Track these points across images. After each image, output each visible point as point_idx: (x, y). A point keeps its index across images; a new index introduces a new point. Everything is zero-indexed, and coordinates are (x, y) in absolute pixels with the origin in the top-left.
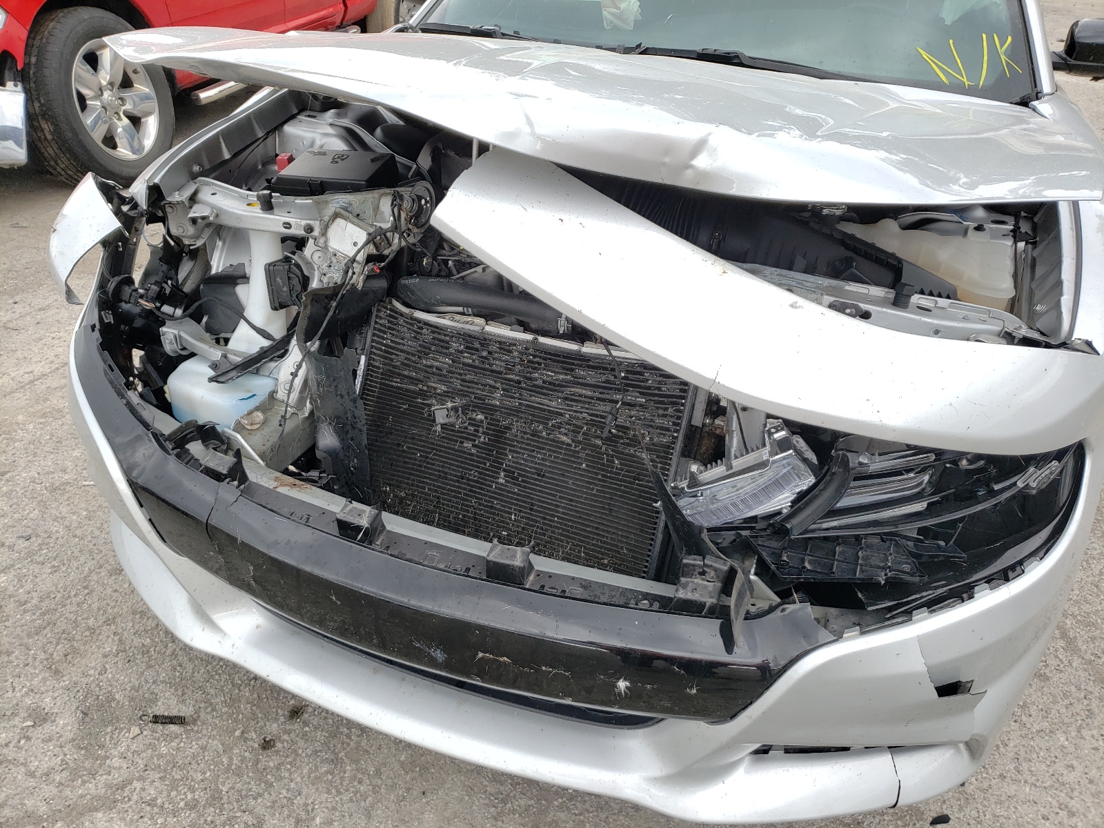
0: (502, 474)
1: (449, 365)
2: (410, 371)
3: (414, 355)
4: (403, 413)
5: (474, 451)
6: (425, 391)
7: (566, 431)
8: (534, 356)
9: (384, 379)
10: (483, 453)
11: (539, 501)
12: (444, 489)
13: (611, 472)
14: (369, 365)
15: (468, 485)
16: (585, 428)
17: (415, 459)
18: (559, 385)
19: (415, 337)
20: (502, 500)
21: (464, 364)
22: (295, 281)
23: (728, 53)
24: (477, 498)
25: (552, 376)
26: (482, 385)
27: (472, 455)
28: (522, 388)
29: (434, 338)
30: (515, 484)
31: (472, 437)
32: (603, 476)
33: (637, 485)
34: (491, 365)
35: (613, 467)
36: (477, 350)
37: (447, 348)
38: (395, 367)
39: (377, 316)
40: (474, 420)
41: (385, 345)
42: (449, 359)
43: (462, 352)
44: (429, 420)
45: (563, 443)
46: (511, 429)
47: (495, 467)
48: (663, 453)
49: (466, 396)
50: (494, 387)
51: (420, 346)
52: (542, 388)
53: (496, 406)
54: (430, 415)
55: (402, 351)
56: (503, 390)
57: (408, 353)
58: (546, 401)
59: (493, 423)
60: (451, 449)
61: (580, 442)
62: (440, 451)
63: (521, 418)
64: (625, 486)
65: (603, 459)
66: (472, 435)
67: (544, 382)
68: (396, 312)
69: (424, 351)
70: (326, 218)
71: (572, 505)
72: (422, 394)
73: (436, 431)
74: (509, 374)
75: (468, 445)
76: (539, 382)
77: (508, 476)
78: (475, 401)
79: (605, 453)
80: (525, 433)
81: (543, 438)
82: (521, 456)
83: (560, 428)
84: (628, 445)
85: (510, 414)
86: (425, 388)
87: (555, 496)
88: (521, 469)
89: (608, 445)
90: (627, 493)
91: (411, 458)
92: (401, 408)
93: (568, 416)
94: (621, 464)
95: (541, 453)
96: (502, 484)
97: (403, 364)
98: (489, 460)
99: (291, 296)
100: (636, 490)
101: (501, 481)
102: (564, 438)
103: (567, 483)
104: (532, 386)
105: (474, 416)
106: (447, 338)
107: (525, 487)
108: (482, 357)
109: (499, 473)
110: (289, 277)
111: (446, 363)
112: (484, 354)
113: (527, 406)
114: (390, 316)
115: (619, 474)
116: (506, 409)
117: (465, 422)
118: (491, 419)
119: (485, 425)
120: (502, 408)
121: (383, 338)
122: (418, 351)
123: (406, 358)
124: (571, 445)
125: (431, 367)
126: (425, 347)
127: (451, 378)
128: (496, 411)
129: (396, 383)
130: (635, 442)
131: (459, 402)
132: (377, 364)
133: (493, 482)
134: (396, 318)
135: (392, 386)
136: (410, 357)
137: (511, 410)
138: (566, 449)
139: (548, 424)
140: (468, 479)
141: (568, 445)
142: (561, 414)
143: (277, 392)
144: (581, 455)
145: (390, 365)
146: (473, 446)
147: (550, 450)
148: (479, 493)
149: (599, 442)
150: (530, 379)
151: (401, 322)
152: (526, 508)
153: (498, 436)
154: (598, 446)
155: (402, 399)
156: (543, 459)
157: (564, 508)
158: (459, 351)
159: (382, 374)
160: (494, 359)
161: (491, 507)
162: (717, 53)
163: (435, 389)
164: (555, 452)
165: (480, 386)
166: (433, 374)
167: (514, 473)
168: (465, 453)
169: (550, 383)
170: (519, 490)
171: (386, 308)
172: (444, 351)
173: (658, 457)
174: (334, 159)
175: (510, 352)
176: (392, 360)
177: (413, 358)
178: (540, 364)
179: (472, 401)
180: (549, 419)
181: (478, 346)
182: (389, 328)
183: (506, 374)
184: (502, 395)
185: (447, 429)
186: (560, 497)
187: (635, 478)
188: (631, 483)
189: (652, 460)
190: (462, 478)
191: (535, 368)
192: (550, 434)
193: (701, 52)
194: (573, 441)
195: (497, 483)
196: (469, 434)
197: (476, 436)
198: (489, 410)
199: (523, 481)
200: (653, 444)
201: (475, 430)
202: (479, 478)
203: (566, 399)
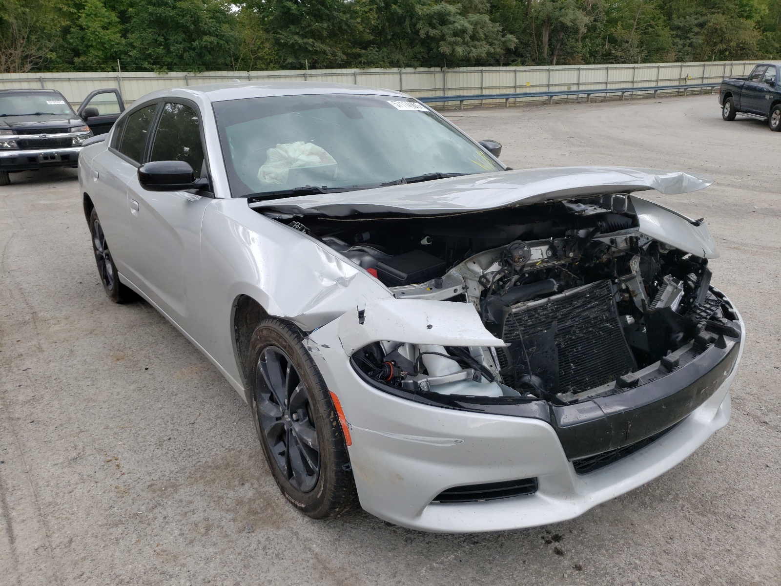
0: (572, 364)
8: (557, 305)
16: (584, 326)
18: (569, 313)
20: (578, 376)
25: (564, 311)
30: (579, 365)
32: (601, 341)
33: (613, 336)
34: (540, 320)
35: (601, 336)
36: (534, 315)
37: (521, 322)
45: (582, 337)
47: (567, 363)
48: (612, 320)
50: (542, 330)
52: (563, 318)
56: (546, 329)
61: (586, 333)
64: (610, 340)
65: (596, 335)
67: (562, 315)
76: (560, 317)
77: (575, 364)
79: (596, 332)
80: (567, 342)
81: (574, 339)
84: (600, 324)
88: (577, 358)
95: (578, 346)
101: (574, 367)
106: (520, 317)
107: (583, 364)
124: (584, 336)
130: (602, 320)
138: (584, 339)
142: (574, 326)
144: (589, 338)
147: (580, 343)
158: (526, 321)
161: (578, 381)
164: (582, 342)
169: (565, 314)
178: (560, 307)
183: (546, 321)
186: (595, 359)
187: (610, 335)
188: (610, 337)
191: (557, 311)
192: (575, 337)
194: (583, 334)
199: (581, 362)
203: (572, 318)
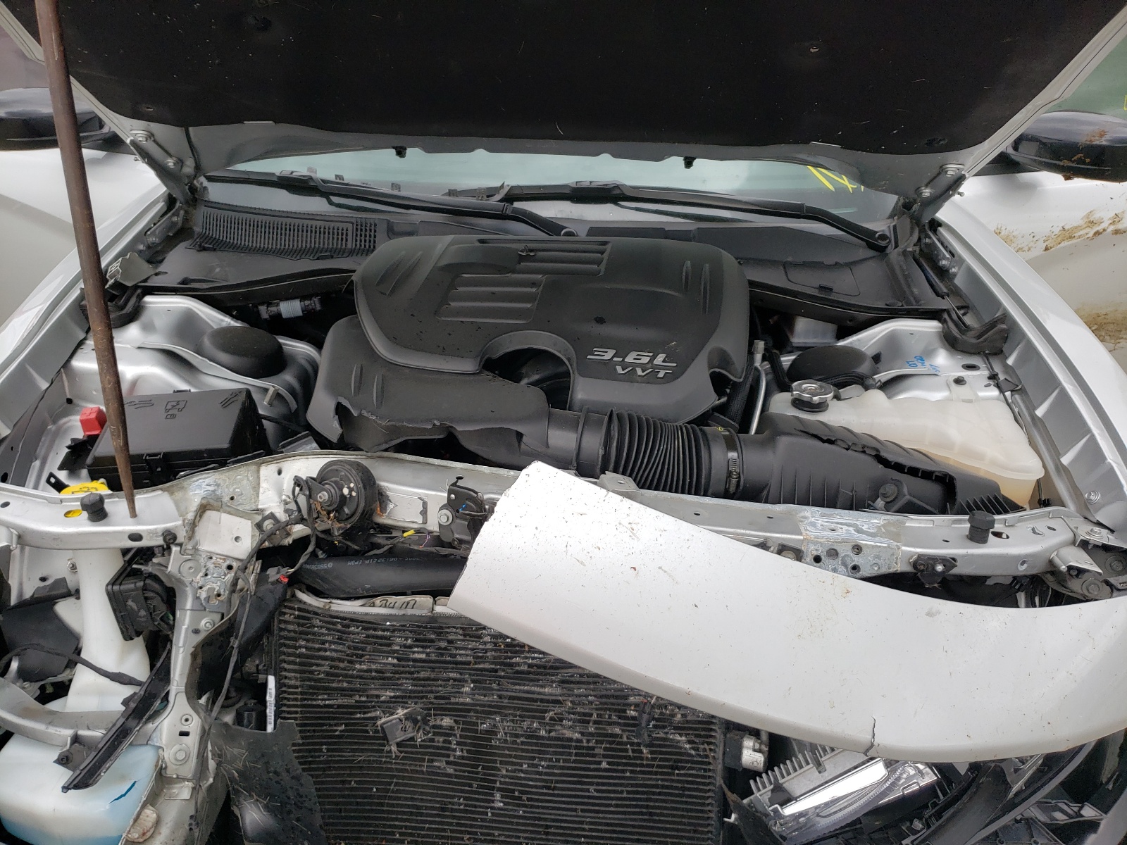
0: (498, 796)
1: (394, 665)
2: (339, 681)
3: (341, 660)
4: (340, 737)
5: (450, 770)
6: (365, 702)
7: (570, 723)
9: (305, 699)
10: (464, 771)
11: (554, 820)
12: (422, 829)
13: (642, 765)
14: (279, 685)
15: (454, 817)
16: (595, 715)
17: (371, 797)
18: (551, 667)
19: (340, 639)
20: (503, 829)
21: (415, 660)
22: (157, 602)
23: (606, 185)
24: (469, 833)
25: (540, 658)
26: (444, 681)
27: (450, 776)
28: (500, 677)
29: (368, 636)
30: (518, 805)
31: (444, 751)
32: (632, 772)
33: (678, 775)
34: (454, 656)
35: (642, 759)
36: (432, 641)
37: (390, 645)
38: (320, 680)
39: (280, 621)
40: (440, 727)
41: (300, 656)
42: (393, 658)
43: (410, 647)
44: (378, 738)
45: (570, 739)
46: (495, 733)
47: (485, 787)
49: (422, 698)
50: (460, 680)
51: (349, 648)
52: (529, 673)
53: (466, 704)
54: (377, 731)
55: (326, 658)
56: (473, 681)
57: (333, 659)
58: (537, 689)
59: (469, 728)
60: (417, 772)
61: (591, 734)
62: (404, 778)
63: (506, 715)
64: (662, 780)
65: (627, 751)
66: (443, 748)
67: (530, 666)
68: (308, 612)
69: (357, 653)
70: (190, 516)
71: (599, 818)
72: (360, 706)
73: (390, 752)
74: (479, 663)
75: (440, 764)
76: (524, 667)
77: (507, 797)
78: (435, 701)
79: (626, 744)
80: (517, 736)
81: (542, 738)
82: (518, 767)
83: (561, 720)
85: (491, 713)
86: (364, 699)
87: (575, 810)
88: (522, 785)
89: (629, 731)
90: (667, 787)
91: (365, 797)
92: (336, 731)
93: (569, 704)
94: (652, 752)
95: (545, 760)
96: (500, 809)
97: (328, 674)
98: (475, 779)
99: (153, 620)
100: (678, 781)
101: (498, 804)
102: (568, 734)
103: (588, 790)
104: (515, 673)
105: (438, 723)
106: (387, 634)
107: (532, 806)
108: (440, 648)
109: (492, 795)
110: (146, 599)
111: (390, 664)
112: (443, 644)
113: (511, 698)
114: (299, 617)
115: (652, 766)
116: (484, 706)
117: (429, 732)
118: (464, 723)
119: (458, 733)
120: (476, 705)
121: (297, 648)
122: (348, 655)
123: (331, 667)
124: (581, 741)
125: (369, 671)
126: (356, 648)
127: (398, 679)
128: (469, 711)
129: (322, 700)
131: (413, 707)
132: (293, 682)
133: (487, 808)
134: (308, 619)
135: (319, 706)
136: (337, 663)
137: (490, 706)
138: (576, 748)
139: (544, 718)
140: (452, 810)
141: (578, 741)
142: (558, 702)
143: (166, 768)
144: (597, 751)
145: (310, 680)
146: (448, 763)
147: (556, 753)
148: (472, 826)
149: (617, 730)
150: (511, 665)
151: (317, 622)
152: (539, 833)
153: (480, 745)
154: (616, 736)
155: (334, 719)
156: (548, 767)
157: (591, 823)
158: (405, 646)
159: (302, 693)
160: (456, 648)
162: (593, 185)
163: (378, 696)
164: (562, 754)
165: (440, 682)
166: (373, 678)
167: (513, 791)
168: (437, 774)
169: (538, 667)
170: (524, 812)
171: (294, 609)
172: (385, 648)
173: (697, 736)
174: (167, 410)
175: (480, 637)
176: (312, 672)
177: (342, 665)
179: (431, 703)
180: (546, 711)
181: (433, 637)
182: (301, 633)
183: (476, 663)
184: (472, 689)
185: (406, 746)
186: (582, 811)
187: (673, 768)
188: (668, 774)
189: (689, 742)
190: (443, 809)
191: (516, 652)
192: (550, 731)
193: (575, 186)
194: (582, 734)
195: (492, 808)
196: (438, 748)
197: (448, 749)
198: (459, 711)
199: (529, 799)
200: (688, 722)
201: (444, 742)
202: (466, 805)
203: (563, 682)
